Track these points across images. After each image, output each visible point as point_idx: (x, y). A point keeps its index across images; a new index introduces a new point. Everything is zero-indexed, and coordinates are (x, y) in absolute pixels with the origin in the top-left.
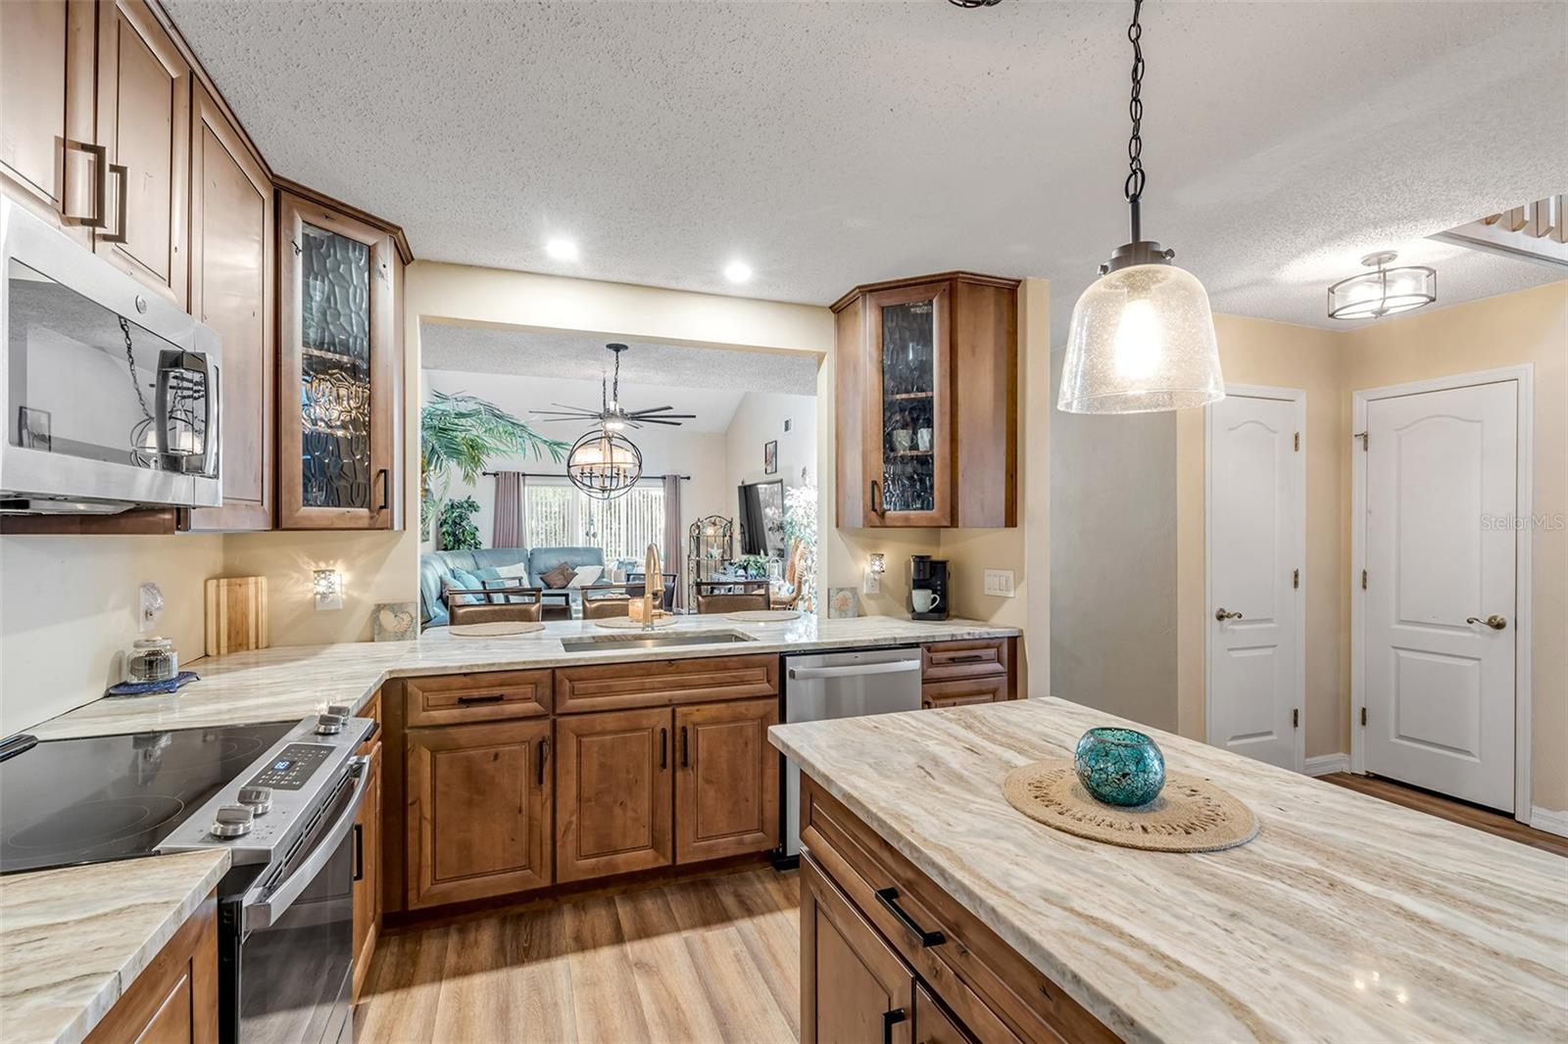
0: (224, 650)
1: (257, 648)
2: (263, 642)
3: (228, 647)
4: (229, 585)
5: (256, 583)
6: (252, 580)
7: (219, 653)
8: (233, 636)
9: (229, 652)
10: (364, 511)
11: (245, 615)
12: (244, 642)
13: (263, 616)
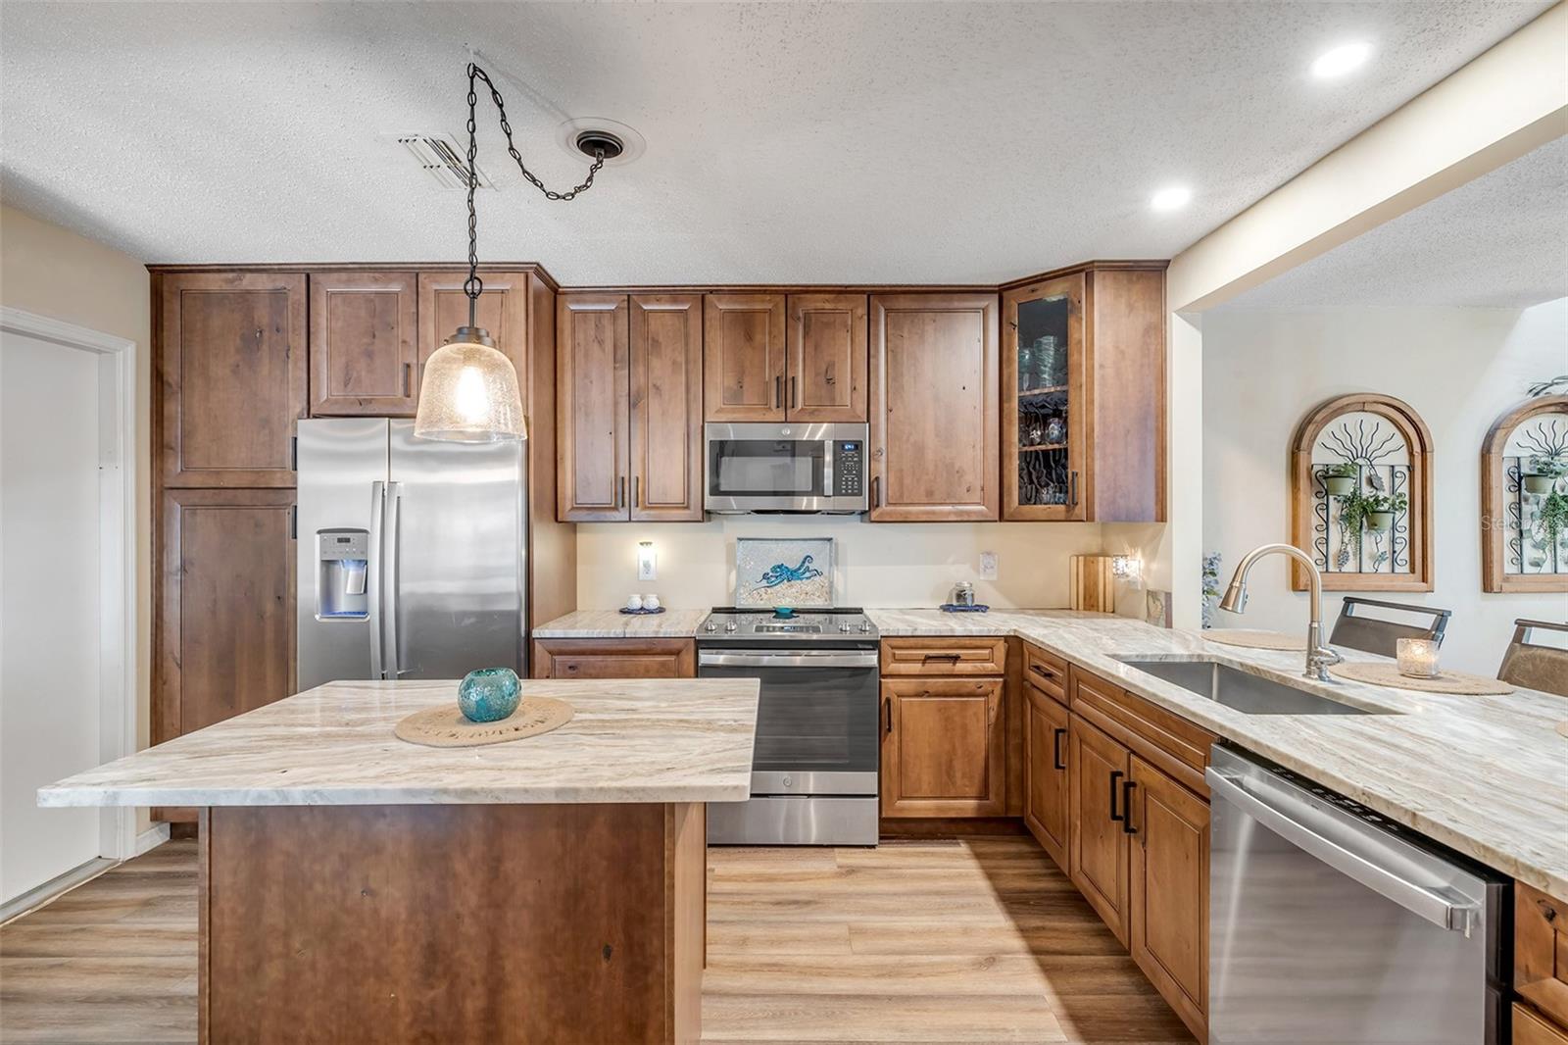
0: (1081, 607)
1: (1105, 611)
2: (1109, 607)
3: (1085, 605)
4: (1085, 561)
5: (1105, 562)
6: (1101, 559)
7: (1078, 609)
8: (1087, 597)
9: (1085, 609)
10: (1062, 507)
11: (1096, 584)
12: (1095, 604)
13: (1109, 589)
